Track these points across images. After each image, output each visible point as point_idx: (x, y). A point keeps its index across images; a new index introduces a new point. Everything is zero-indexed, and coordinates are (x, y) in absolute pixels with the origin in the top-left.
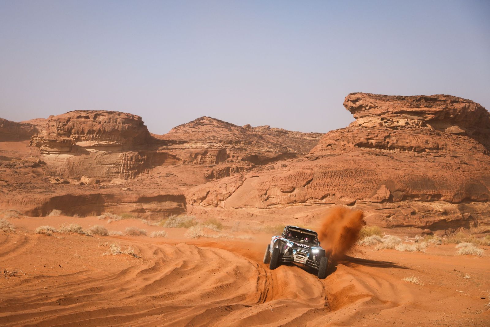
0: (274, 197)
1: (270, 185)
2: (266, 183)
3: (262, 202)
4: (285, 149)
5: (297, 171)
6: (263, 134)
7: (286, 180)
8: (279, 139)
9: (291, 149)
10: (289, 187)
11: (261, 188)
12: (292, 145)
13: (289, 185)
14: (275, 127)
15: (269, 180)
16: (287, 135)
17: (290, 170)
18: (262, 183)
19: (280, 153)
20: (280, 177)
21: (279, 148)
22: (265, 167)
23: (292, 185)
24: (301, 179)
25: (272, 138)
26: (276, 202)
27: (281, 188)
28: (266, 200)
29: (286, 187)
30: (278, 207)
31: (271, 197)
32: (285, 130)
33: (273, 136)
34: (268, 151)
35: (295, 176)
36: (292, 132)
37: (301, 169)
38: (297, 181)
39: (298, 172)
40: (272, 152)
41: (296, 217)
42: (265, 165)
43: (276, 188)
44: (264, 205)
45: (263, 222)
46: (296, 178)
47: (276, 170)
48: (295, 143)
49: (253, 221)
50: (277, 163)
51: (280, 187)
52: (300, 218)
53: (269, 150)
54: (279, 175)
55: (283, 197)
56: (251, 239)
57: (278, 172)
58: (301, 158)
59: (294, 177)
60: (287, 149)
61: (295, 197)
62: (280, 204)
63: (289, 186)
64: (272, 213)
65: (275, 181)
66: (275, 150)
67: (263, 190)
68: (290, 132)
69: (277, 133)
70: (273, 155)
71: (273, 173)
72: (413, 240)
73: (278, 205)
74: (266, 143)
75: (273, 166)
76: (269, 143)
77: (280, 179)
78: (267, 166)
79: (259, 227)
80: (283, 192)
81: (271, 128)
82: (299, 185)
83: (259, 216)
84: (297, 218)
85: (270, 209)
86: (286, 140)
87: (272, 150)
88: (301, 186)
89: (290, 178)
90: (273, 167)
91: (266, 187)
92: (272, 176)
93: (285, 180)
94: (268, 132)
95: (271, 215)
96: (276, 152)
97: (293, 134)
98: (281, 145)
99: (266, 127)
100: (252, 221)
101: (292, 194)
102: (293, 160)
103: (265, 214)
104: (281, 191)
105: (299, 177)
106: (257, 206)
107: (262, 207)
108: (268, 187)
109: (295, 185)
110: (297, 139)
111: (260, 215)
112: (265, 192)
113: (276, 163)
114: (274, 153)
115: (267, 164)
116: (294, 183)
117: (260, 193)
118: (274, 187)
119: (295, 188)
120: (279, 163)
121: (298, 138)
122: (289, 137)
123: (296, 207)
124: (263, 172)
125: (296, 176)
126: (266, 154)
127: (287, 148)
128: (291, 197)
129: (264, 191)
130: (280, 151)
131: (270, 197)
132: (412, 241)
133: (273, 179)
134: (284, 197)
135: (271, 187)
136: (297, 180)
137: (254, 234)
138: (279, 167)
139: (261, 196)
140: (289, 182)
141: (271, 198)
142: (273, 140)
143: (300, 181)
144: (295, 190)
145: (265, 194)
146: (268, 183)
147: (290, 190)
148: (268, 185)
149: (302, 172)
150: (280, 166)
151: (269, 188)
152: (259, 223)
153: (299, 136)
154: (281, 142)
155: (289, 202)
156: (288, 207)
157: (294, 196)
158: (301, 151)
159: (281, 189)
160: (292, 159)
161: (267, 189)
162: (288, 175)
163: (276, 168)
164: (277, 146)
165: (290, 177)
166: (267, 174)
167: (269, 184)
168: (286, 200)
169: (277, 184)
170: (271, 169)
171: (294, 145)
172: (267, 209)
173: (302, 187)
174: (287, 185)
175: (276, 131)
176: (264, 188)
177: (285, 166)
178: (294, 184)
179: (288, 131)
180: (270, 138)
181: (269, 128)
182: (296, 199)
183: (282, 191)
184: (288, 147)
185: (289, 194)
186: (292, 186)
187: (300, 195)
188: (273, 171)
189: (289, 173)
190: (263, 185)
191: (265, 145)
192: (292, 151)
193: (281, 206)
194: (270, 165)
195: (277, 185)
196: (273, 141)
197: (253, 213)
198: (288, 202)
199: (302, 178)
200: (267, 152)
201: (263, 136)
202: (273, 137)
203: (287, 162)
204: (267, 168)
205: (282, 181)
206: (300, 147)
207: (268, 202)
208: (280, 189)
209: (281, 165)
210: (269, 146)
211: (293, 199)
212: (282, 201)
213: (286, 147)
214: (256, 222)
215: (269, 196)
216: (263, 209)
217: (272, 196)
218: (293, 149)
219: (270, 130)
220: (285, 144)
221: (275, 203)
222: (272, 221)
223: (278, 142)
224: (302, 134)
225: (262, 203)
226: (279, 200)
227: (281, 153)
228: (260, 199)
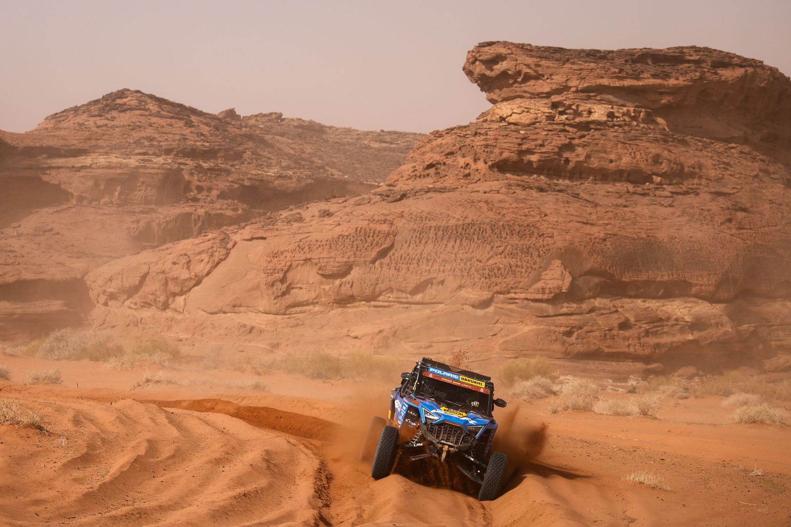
0: (301, 288)
1: (294, 259)
2: (285, 255)
3: (274, 299)
4: (321, 170)
5: (356, 226)
6: (267, 134)
7: (331, 248)
8: (305, 145)
9: (334, 172)
10: (337, 265)
11: (270, 266)
12: (335, 160)
13: (337, 260)
14: (295, 117)
15: (291, 246)
16: (324, 137)
17: (339, 224)
18: (275, 255)
19: (309, 181)
20: (317, 241)
21: (308, 169)
22: (281, 217)
23: (345, 260)
24: (366, 246)
25: (288, 143)
26: (306, 298)
27: (319, 265)
28: (284, 294)
29: (330, 264)
30: (312, 311)
31: (296, 286)
32: (319, 124)
33: (291, 137)
34: (280, 177)
35: (352, 239)
36: (334, 129)
37: (367, 222)
38: (357, 250)
39: (359, 229)
40: (290, 178)
41: (352, 334)
42: (281, 212)
43: (308, 267)
44: (277, 305)
45: (275, 346)
46: (353, 242)
47: (309, 224)
48: (343, 156)
49: (253, 344)
50: (308, 206)
51: (316, 264)
52: (364, 335)
53: (284, 173)
54: (314, 236)
55: (322, 287)
56: (257, 387)
57: (311, 229)
58: (366, 196)
59: (348, 240)
60: (324, 170)
61: (352, 286)
62: (317, 303)
63: (338, 262)
64: (297, 325)
65: (305, 250)
66: (298, 174)
67: (276, 271)
68: (330, 128)
69: (300, 130)
70: (292, 185)
71: (300, 231)
72: (622, 387)
73: (311, 307)
74: (277, 155)
75: (299, 213)
76: (285, 157)
77: (317, 245)
78: (285, 214)
79: (267, 358)
80: (323, 275)
81: (284, 119)
82: (362, 259)
83: (268, 331)
84: (356, 338)
85: (293, 316)
86: (323, 149)
87: (291, 173)
88: (366, 261)
89: (340, 244)
90: (298, 216)
91: (283, 264)
92: (299, 237)
93: (327, 247)
94: (279, 128)
95: (292, 329)
96: (299, 180)
97: (337, 133)
98: (312, 162)
99: (274, 116)
100: (250, 344)
101: (344, 280)
102: (346, 201)
103: (280, 326)
104: (318, 273)
105: (361, 240)
106: (261, 309)
107: (274, 310)
108: (288, 264)
109: (352, 259)
110: (347, 147)
111: (270, 329)
112: (281, 275)
113: (307, 208)
114: (294, 180)
115: (284, 209)
116: (349, 254)
117: (270, 278)
118: (303, 264)
119: (352, 265)
120: (315, 208)
121: (349, 144)
122: (328, 141)
123: (354, 310)
124: (277, 227)
125: (354, 237)
126: (277, 182)
127: (327, 168)
128: (343, 287)
129: (278, 273)
130: (309, 177)
131: (293, 288)
132: (620, 389)
133: (301, 244)
134: (327, 288)
135: (295, 264)
136: (357, 247)
137: (259, 374)
138: (313, 216)
139: (273, 285)
140: (339, 253)
141: (295, 290)
142: (292, 149)
143: (363, 250)
144: (352, 272)
145: (283, 280)
146: (289, 255)
147: (340, 270)
148: (288, 259)
149: (368, 229)
150: (317, 214)
151: (291, 265)
152: (268, 348)
153: (351, 139)
154: (309, 154)
155: (338, 298)
156: (334, 312)
157: (348, 286)
158: (358, 176)
159: (319, 269)
160: (343, 199)
161: (286, 268)
162: (336, 236)
163: (308, 219)
164: (303, 163)
165: (341, 240)
166: (286, 232)
167: (291, 257)
168: (330, 293)
169: (309, 256)
170: (296, 221)
171: (341, 161)
172: (286, 315)
173: (367, 263)
174: (332, 260)
175: (296, 127)
176: (279, 267)
177: (327, 214)
178: (349, 258)
179: (326, 127)
180: (283, 143)
181: (279, 117)
182: (355, 291)
183: (320, 272)
184: (327, 164)
185: (338, 282)
186: (346, 262)
187: (363, 282)
188: (300, 225)
189: (338, 231)
190: (276, 260)
191: (274, 162)
192: (338, 175)
193: (317, 308)
194: (292, 212)
195: (310, 259)
196: (292, 152)
197: (253, 324)
198: (335, 300)
199: (369, 244)
200: (280, 179)
201: (268, 137)
202: (290, 141)
203: (332, 206)
204: (286, 218)
205: (320, 250)
206: (356, 165)
207: (289, 299)
208: (315, 269)
209: (319, 211)
210: (284, 164)
211: (346, 290)
212: (321, 297)
213: (322, 167)
214: (259, 345)
215: (290, 284)
216: (277, 314)
217: (299, 285)
218: (340, 171)
219: (283, 122)
220: (321, 158)
221: (304, 301)
222: (298, 342)
223: (304, 153)
224: (358, 134)
225: (275, 301)
226: (313, 295)
227: (313, 181)
228: (270, 292)
